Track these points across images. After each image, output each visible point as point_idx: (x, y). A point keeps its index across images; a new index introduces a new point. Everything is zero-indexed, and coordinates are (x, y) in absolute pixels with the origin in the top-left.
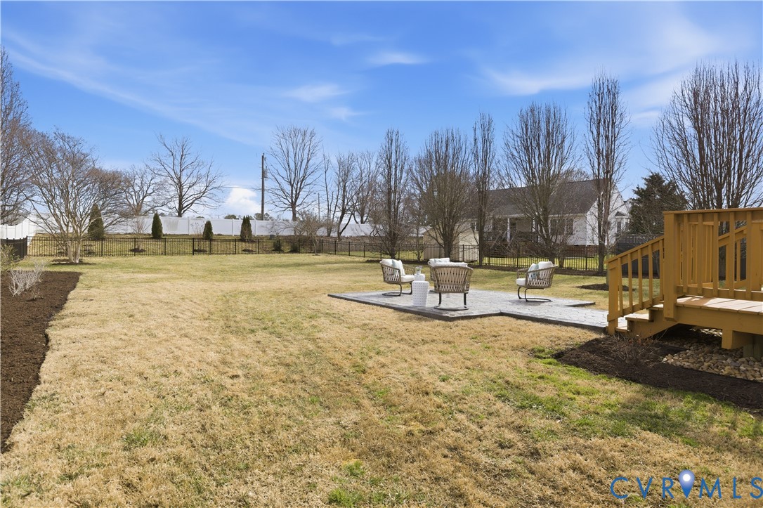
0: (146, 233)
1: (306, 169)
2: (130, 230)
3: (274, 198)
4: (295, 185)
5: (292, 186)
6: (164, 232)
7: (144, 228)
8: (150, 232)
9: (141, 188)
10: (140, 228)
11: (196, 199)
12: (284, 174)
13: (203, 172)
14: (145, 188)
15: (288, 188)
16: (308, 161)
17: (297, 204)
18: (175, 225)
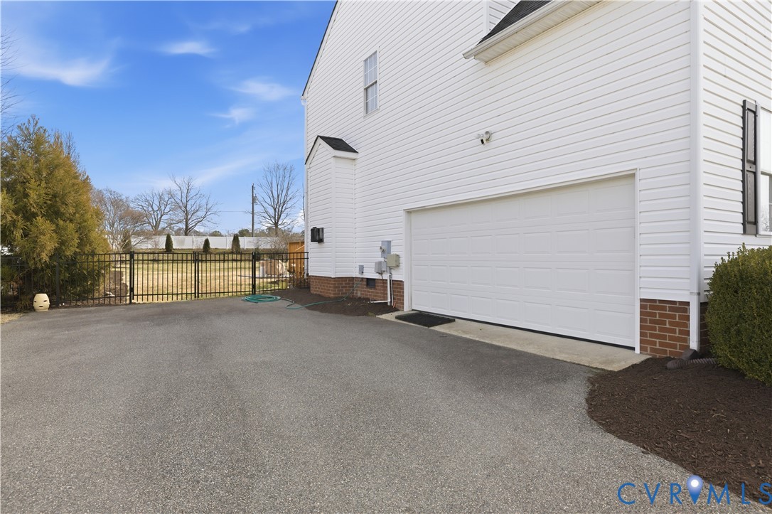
0: (161, 248)
1: (286, 195)
2: (150, 247)
3: (261, 219)
4: (277, 210)
5: (275, 210)
6: (174, 247)
7: (160, 244)
8: (164, 247)
9: (159, 208)
10: (156, 245)
11: (199, 222)
12: (268, 201)
13: (204, 202)
14: (163, 208)
15: (271, 211)
16: (288, 190)
17: (280, 223)
18: (182, 242)
